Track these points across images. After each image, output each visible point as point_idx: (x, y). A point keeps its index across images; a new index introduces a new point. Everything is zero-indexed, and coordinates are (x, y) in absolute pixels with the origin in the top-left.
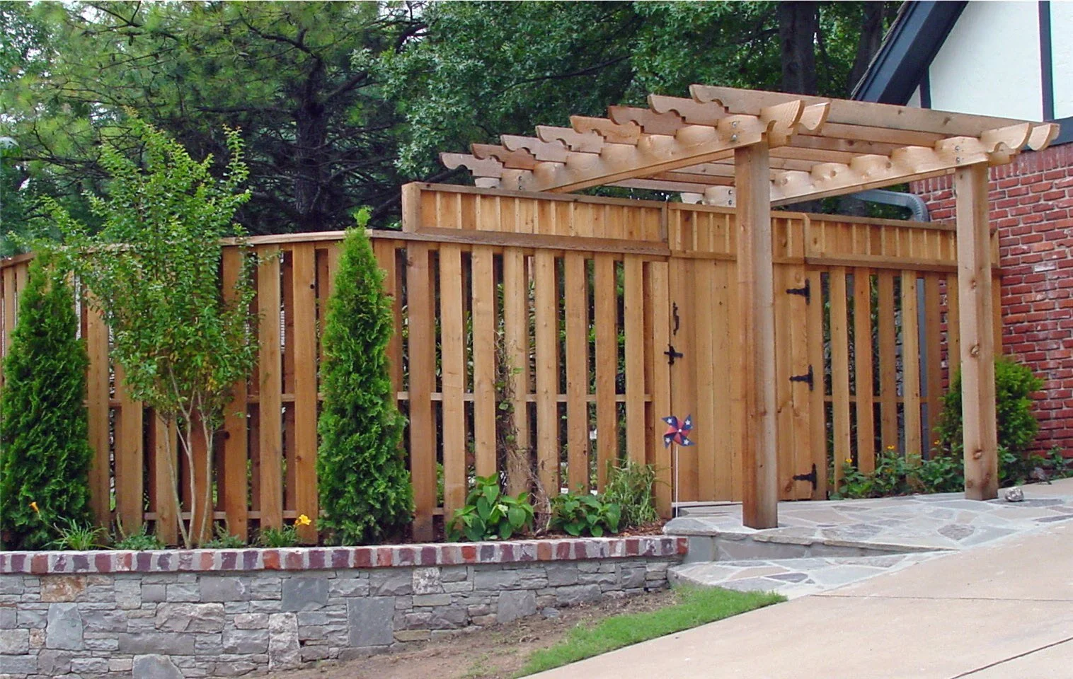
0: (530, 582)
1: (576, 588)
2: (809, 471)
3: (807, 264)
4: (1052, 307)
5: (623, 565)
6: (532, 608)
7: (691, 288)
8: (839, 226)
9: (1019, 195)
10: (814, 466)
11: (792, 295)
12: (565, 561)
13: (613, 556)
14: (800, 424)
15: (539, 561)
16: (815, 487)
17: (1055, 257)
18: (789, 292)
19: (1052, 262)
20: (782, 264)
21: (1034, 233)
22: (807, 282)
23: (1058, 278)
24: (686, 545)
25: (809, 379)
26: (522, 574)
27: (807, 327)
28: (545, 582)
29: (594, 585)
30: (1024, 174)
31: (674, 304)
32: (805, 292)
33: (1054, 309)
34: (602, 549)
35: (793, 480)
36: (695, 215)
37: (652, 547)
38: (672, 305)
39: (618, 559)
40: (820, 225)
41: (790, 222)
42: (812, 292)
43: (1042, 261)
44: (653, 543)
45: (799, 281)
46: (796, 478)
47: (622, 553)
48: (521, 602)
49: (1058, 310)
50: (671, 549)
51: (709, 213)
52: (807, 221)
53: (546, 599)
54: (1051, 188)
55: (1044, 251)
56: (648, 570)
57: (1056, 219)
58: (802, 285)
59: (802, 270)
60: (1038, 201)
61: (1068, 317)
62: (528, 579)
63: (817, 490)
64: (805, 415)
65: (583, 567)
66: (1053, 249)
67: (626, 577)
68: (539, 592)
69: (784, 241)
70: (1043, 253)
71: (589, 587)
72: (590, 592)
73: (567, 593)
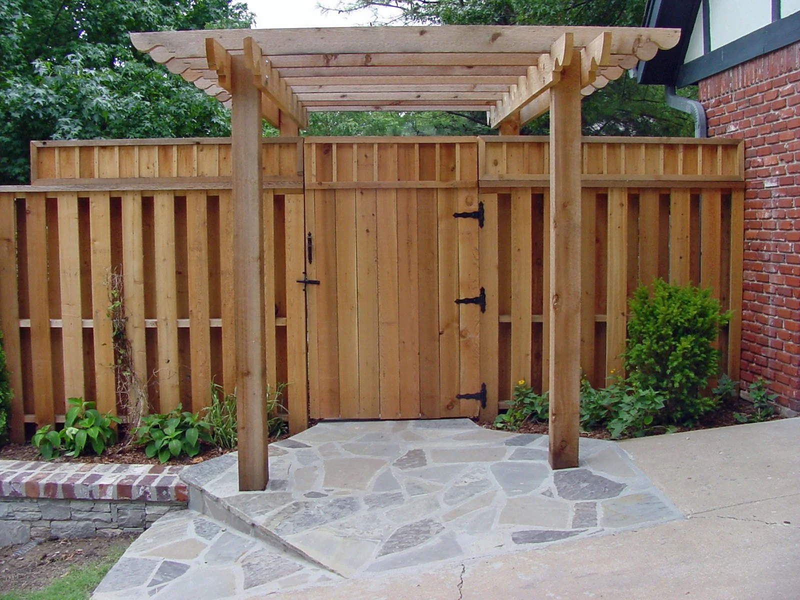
0: (24, 515)
1: (69, 523)
2: (478, 390)
3: (480, 188)
4: (774, 227)
5: (119, 506)
6: (26, 537)
7: (330, 217)
8: (526, 146)
9: (757, 104)
10: (484, 386)
11: (460, 219)
12: (54, 499)
13: (103, 498)
14: (467, 345)
15: (27, 498)
16: (484, 405)
17: (777, 173)
18: (457, 215)
19: (775, 179)
20: (447, 189)
21: (766, 146)
22: (481, 205)
23: (779, 196)
24: (186, 493)
25: (480, 301)
26: (15, 506)
27: (480, 251)
28: (39, 515)
29: (88, 522)
30: (761, 81)
31: (310, 234)
32: (479, 215)
33: (775, 229)
34: (91, 492)
35: (456, 399)
36: (334, 147)
37: (146, 493)
38: (307, 235)
39: (111, 502)
40: (502, 147)
41: (458, 147)
42: (486, 215)
43: (770, 176)
44: (148, 488)
45: (471, 204)
46: (460, 397)
47: (113, 496)
48: (15, 531)
49: (778, 231)
50: (168, 496)
51: (352, 144)
52: (482, 145)
53: (41, 530)
54: (777, 97)
55: (771, 165)
56: (147, 513)
57: (779, 131)
58: (475, 208)
59: (475, 194)
60: (769, 111)
61: (783, 240)
62: (22, 512)
63: (487, 407)
64: (474, 337)
65: (74, 505)
66: (777, 164)
67: (123, 517)
68: (34, 524)
69: (451, 166)
70: (771, 168)
71: (82, 524)
72: (83, 528)
73: (60, 527)
